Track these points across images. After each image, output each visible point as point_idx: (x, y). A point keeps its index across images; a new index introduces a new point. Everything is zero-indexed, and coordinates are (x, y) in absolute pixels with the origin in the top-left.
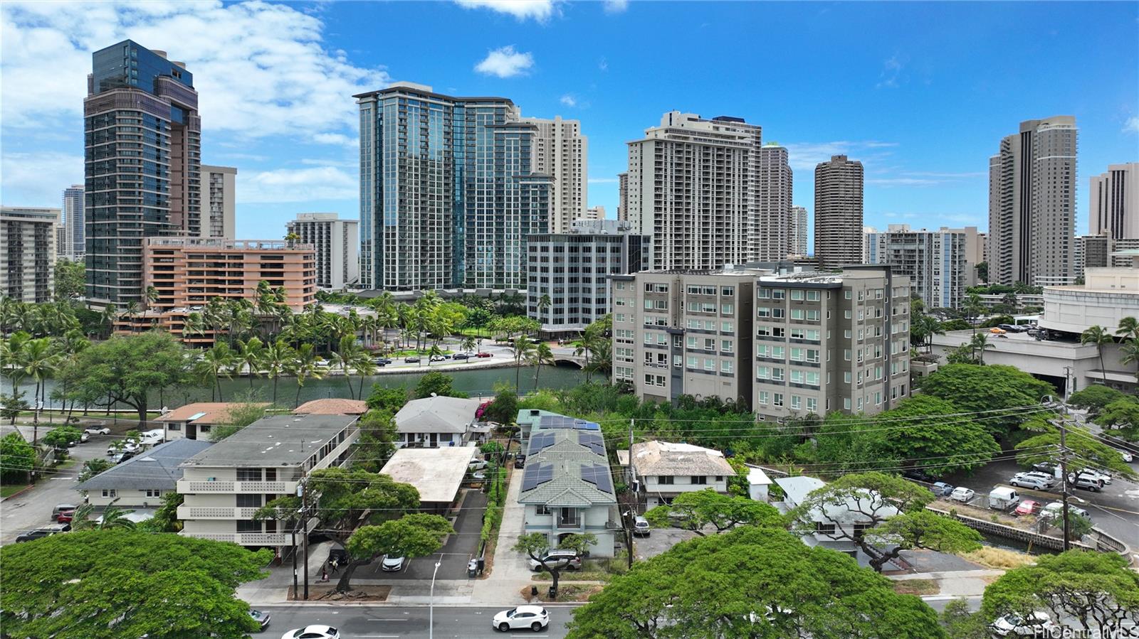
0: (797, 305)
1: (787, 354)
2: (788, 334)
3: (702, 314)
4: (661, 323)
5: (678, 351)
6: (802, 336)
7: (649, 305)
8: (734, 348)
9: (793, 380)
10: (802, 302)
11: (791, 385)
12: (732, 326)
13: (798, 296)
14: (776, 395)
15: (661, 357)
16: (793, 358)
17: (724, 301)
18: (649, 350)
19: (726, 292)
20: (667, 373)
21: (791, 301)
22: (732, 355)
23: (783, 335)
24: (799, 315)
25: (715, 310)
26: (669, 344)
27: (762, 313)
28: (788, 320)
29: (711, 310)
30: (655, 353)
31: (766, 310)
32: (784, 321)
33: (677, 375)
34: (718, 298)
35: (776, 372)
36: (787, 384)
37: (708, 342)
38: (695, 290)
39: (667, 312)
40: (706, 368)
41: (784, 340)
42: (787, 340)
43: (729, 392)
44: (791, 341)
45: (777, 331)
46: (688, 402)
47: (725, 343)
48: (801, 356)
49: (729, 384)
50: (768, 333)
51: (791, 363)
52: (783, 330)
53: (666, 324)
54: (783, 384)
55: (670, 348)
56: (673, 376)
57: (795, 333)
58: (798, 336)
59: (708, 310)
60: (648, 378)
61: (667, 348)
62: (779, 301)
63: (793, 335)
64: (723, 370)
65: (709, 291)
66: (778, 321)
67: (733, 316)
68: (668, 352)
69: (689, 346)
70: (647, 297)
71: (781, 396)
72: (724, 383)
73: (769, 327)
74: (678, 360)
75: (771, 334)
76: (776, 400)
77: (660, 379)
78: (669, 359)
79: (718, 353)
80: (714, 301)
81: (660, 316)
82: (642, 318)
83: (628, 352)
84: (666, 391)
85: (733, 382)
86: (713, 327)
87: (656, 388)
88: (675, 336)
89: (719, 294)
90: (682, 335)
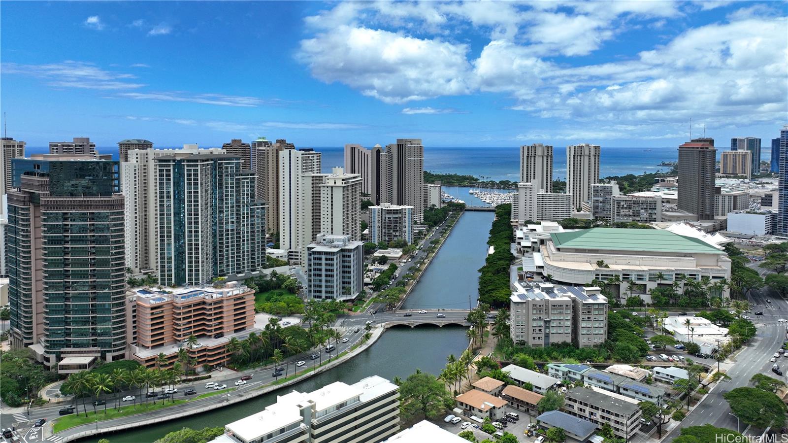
0: (595, 309)
1: (592, 325)
2: (592, 319)
3: (557, 314)
4: (540, 318)
5: (548, 327)
6: (597, 319)
7: (535, 312)
8: (570, 324)
9: (594, 333)
10: (597, 309)
12: (570, 317)
13: (597, 307)
15: (540, 330)
17: (566, 309)
18: (534, 328)
19: (567, 306)
20: (543, 336)
22: (569, 326)
24: (597, 312)
25: (563, 312)
26: (544, 325)
27: (583, 313)
28: (593, 314)
30: (537, 329)
31: (584, 311)
32: (591, 314)
33: (547, 336)
35: (588, 331)
37: (560, 323)
38: (554, 306)
39: (543, 314)
40: (559, 332)
41: (591, 321)
43: (569, 340)
44: (594, 321)
45: (588, 318)
46: (553, 344)
47: (567, 323)
48: (597, 325)
49: (568, 336)
51: (594, 327)
52: (591, 317)
53: (542, 318)
54: (591, 334)
56: (545, 336)
57: (595, 318)
59: (560, 312)
60: (534, 338)
61: (543, 327)
62: (590, 308)
64: (566, 332)
65: (561, 306)
66: (589, 315)
67: (570, 314)
68: (543, 329)
69: (552, 325)
70: (534, 309)
71: (590, 338)
72: (566, 336)
73: (586, 317)
74: (548, 330)
75: (586, 319)
76: (587, 339)
77: (539, 338)
78: (543, 331)
79: (564, 327)
80: (563, 309)
81: (539, 316)
82: (531, 317)
83: (522, 329)
84: (542, 342)
85: (570, 335)
86: (562, 318)
87: (537, 342)
88: (546, 322)
89: (564, 307)
90: (549, 322)
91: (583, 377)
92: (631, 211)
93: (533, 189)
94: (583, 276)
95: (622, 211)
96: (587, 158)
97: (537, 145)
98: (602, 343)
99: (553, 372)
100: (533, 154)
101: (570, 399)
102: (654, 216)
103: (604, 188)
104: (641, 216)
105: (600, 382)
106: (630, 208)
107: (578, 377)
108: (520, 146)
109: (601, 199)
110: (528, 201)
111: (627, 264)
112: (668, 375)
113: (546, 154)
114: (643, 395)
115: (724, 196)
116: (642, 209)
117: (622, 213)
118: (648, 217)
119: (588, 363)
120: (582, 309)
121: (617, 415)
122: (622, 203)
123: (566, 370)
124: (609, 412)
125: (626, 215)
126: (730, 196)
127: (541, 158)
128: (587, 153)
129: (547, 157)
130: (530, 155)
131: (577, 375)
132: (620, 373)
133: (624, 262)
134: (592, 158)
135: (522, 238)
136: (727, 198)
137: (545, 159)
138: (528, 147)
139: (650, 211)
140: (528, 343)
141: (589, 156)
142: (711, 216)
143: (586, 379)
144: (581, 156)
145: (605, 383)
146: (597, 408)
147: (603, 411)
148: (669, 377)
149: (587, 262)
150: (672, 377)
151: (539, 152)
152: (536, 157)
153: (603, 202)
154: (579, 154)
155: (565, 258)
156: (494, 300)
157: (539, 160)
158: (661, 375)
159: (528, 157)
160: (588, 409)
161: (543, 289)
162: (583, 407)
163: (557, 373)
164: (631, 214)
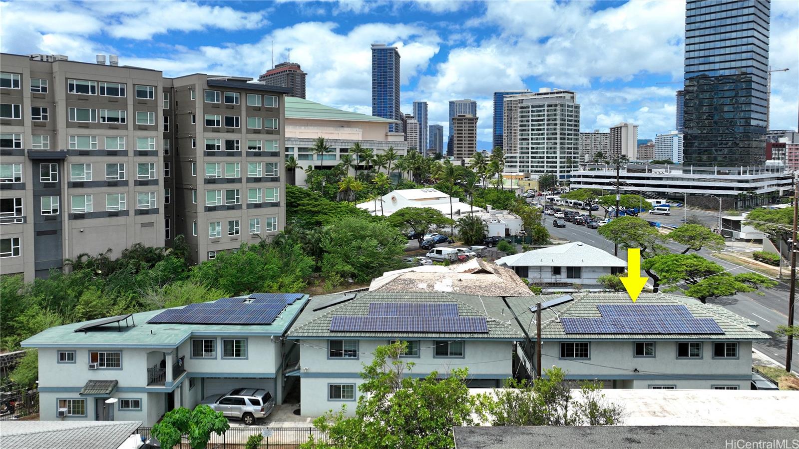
0: (254, 112)
1: (244, 170)
2: (243, 147)
3: (98, 126)
4: (7, 143)
5: (54, 189)
6: (259, 148)
8: (158, 171)
9: (251, 201)
10: (259, 109)
11: (249, 206)
12: (155, 142)
13: (256, 101)
14: (231, 223)
15: (7, 204)
16: (251, 175)
17: (139, 106)
19: (141, 93)
21: (247, 107)
22: (156, 182)
23: (237, 148)
24: (257, 124)
25: (123, 120)
26: (28, 179)
27: (210, 122)
28: (244, 130)
29: (117, 120)
31: (215, 118)
32: (240, 131)
34: (130, 102)
35: (231, 193)
36: (244, 207)
37: (111, 167)
38: (81, 88)
39: (21, 123)
41: (240, 154)
42: (244, 154)
44: (248, 154)
45: (230, 144)
47: (143, 167)
48: (259, 171)
49: (151, 224)
50: (219, 147)
51: (249, 180)
52: (237, 142)
53: (18, 145)
54: (240, 207)
55: (30, 186)
56: (39, 233)
57: (252, 145)
58: (255, 148)
59: (110, 119)
61: (23, 187)
62: (233, 107)
63: (250, 148)
64: (141, 206)
65: (113, 91)
66: (233, 131)
67: (155, 128)
68: (27, 197)
69: (74, 179)
71: (237, 222)
72: (144, 225)
73: (220, 141)
74: (50, 204)
75: (223, 148)
76: (231, 229)
78: (27, 207)
79: (131, 183)
85: (160, 220)
86: (118, 146)
88: (39, 161)
89: (130, 95)
90: (58, 162)
114: (683, 350)
120: (207, 109)
145: (442, 349)
163: (106, 374)
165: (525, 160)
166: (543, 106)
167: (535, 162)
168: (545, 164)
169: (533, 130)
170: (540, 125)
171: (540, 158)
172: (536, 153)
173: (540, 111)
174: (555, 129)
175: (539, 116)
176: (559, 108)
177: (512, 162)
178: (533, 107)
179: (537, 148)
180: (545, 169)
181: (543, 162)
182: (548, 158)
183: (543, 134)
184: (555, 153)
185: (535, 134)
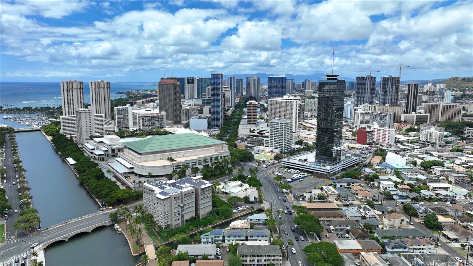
0: (207, 191)
1: (206, 201)
2: (206, 197)
3: (188, 200)
4: (178, 206)
5: (183, 210)
7: (175, 202)
9: (207, 206)
12: (194, 200)
13: (207, 189)
14: (204, 210)
15: (178, 214)
17: (192, 195)
18: (175, 214)
19: (192, 193)
20: (180, 217)
22: (194, 206)
28: (206, 194)
30: (177, 214)
33: (183, 216)
35: (204, 205)
37: (189, 205)
40: (189, 211)
43: (194, 215)
45: (204, 197)
46: (187, 221)
47: (192, 204)
53: (180, 205)
56: (182, 217)
60: (175, 220)
62: (204, 191)
64: (192, 210)
67: (194, 197)
68: (180, 212)
69: (185, 208)
70: (174, 200)
74: (183, 213)
77: (178, 219)
78: (180, 214)
79: (191, 207)
80: (190, 195)
81: (178, 204)
82: (173, 206)
83: (168, 217)
84: (180, 221)
85: (194, 212)
86: (190, 201)
87: (178, 222)
88: (182, 207)
90: (183, 206)
91: (224, 237)
92: (150, 122)
93: (91, 113)
94: (166, 169)
95: (145, 123)
96: (102, 90)
97: (73, 81)
98: (211, 211)
99: (205, 240)
100: (71, 87)
101: (243, 256)
102: (162, 125)
103: (124, 109)
104: (156, 125)
105: (236, 237)
106: (150, 121)
107: (221, 238)
108: (60, 81)
109: (122, 116)
110: (88, 122)
111: (183, 157)
112: (257, 220)
113: (79, 87)
114: (262, 237)
115: (183, 110)
116: (156, 121)
117: (145, 125)
118: (159, 125)
119: (210, 226)
120: (201, 193)
121: (274, 256)
122: (145, 118)
123: (213, 236)
124: (269, 256)
125: (147, 125)
126: (186, 109)
127: (76, 90)
128: (102, 86)
129: (80, 89)
130: (69, 88)
131: (220, 237)
132: (239, 227)
133: (181, 156)
134: (106, 90)
135: (94, 149)
136: (185, 110)
137: (79, 90)
138: (67, 82)
139: (160, 122)
140: (172, 225)
141: (104, 88)
142: (180, 122)
143: (226, 238)
144: (99, 88)
145: (239, 237)
146: (261, 256)
147: (265, 256)
148: (258, 221)
149: (161, 159)
150: (259, 220)
151: (75, 86)
152: (73, 90)
153: (123, 118)
154: (98, 87)
155: (148, 160)
156: (117, 199)
157: (75, 91)
158: (253, 221)
159: (67, 89)
160: (256, 259)
161: (169, 185)
162: (252, 258)
163: (208, 240)
164: (150, 124)
165: (272, 142)
166: (278, 123)
167: (275, 143)
168: (279, 145)
169: (275, 131)
170: (277, 130)
171: (277, 142)
172: (276, 140)
173: (277, 125)
174: (282, 132)
175: (277, 126)
176: (284, 125)
177: (267, 142)
178: (275, 123)
179: (276, 138)
180: (279, 147)
181: (278, 144)
182: (280, 142)
183: (278, 134)
184: (282, 141)
185: (276, 133)
